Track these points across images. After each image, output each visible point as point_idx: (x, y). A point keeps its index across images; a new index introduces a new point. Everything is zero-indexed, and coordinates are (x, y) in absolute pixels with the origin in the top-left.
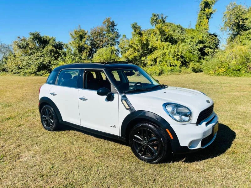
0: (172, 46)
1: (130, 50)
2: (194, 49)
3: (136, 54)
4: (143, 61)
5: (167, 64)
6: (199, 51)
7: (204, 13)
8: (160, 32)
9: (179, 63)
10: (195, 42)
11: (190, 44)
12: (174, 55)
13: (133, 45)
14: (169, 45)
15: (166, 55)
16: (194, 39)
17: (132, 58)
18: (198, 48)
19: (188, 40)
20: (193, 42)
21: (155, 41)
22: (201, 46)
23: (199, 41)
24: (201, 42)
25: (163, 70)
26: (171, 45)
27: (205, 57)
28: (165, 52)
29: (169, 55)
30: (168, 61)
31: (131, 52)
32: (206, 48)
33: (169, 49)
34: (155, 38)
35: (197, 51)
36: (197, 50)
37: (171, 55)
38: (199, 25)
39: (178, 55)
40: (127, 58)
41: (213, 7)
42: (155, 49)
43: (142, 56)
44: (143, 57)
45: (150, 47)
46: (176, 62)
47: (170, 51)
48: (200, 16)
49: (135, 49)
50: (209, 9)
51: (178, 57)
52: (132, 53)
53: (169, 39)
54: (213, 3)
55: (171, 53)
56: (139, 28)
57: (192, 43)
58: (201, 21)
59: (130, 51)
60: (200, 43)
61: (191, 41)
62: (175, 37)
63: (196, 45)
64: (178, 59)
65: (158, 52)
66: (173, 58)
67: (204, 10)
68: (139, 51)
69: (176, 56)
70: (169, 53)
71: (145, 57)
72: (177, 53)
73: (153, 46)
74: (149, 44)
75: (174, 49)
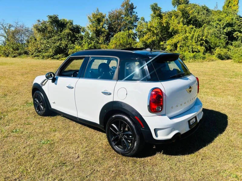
0: (196, 29)
1: (148, 34)
2: (221, 33)
3: (154, 38)
4: (161, 46)
5: (189, 50)
6: (227, 36)
8: (183, 14)
9: (202, 49)
10: (223, 25)
11: (216, 27)
12: (198, 40)
13: (152, 29)
14: (192, 28)
15: (188, 40)
16: (222, 22)
17: (150, 43)
18: (226, 31)
19: (214, 23)
20: (220, 25)
21: (176, 24)
22: (229, 29)
23: (227, 24)
24: (230, 25)
25: (184, 57)
26: (194, 28)
27: (233, 42)
28: (188, 36)
29: (192, 40)
30: (191, 47)
31: (149, 36)
32: (235, 32)
33: (192, 33)
34: (176, 20)
36: (224, 34)
38: (228, 6)
39: (202, 40)
40: (145, 42)
42: (176, 32)
43: (161, 40)
44: (162, 42)
45: (170, 30)
46: (199, 48)
47: (193, 35)
49: (153, 32)
51: (202, 42)
52: (150, 37)
53: (192, 22)
55: (194, 37)
56: (159, 9)
57: (218, 26)
58: (230, 2)
59: (148, 35)
60: (228, 27)
61: (218, 24)
62: (199, 20)
63: (224, 29)
64: (201, 45)
65: (179, 36)
66: (196, 42)
68: (157, 35)
69: (200, 41)
70: (192, 37)
71: (164, 42)
72: (201, 38)
73: (173, 30)
74: (169, 28)
75: (198, 33)
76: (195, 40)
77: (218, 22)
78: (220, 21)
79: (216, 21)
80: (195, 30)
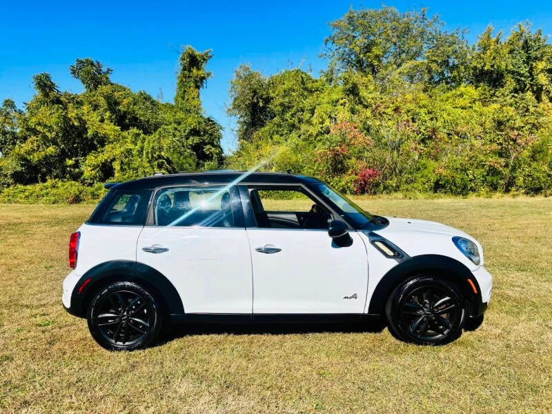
0: (145, 136)
1: (29, 140)
2: (183, 147)
3: (51, 150)
4: (68, 169)
6: (194, 151)
7: (189, 77)
8: (109, 104)
10: (184, 132)
11: (175, 136)
12: (153, 157)
13: (39, 128)
14: (138, 135)
15: (132, 157)
16: (182, 126)
17: (39, 160)
18: (191, 143)
19: (169, 127)
20: (179, 131)
21: (98, 123)
22: (196, 140)
23: (191, 130)
24: (194, 132)
26: (142, 135)
27: (206, 164)
28: (131, 149)
29: (140, 157)
30: (141, 170)
31: (35, 145)
32: (206, 145)
33: (139, 143)
34: (95, 115)
35: (189, 151)
36: (189, 148)
37: (144, 156)
38: (183, 98)
39: (160, 157)
40: (25, 159)
41: (206, 68)
42: (103, 141)
43: (63, 155)
44: (70, 159)
45: (90, 133)
47: (142, 148)
48: (182, 80)
49: (45, 137)
50: (198, 69)
51: (161, 161)
52: (38, 147)
53: (127, 121)
54: (204, 59)
55: (145, 152)
56: (52, 87)
57: (178, 133)
58: (185, 91)
59: (32, 143)
60: (193, 135)
61: (176, 129)
62: (142, 118)
63: (187, 139)
64: (160, 166)
65: (113, 148)
66: (149, 162)
67: (190, 71)
68: (54, 142)
69: (157, 160)
70: (141, 152)
71: (73, 159)
72: (157, 153)
73: (97, 134)
74: (86, 130)
75: (151, 145)
76: (148, 158)
77: (176, 126)
78: (179, 124)
79: (171, 123)
80: (144, 139)
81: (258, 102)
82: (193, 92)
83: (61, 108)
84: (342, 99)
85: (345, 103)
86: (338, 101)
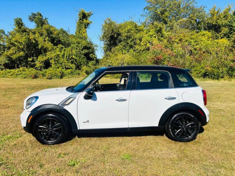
1: (12, 49)
2: (81, 54)
3: (22, 53)
4: (29, 62)
5: (62, 66)
6: (85, 56)
7: (82, 23)
8: (48, 34)
9: (73, 66)
10: (81, 48)
11: (77, 49)
12: (69, 58)
13: (16, 43)
14: (62, 48)
15: (60, 58)
17: (16, 58)
18: (84, 53)
19: (75, 45)
20: (79, 47)
21: (43, 42)
22: (86, 51)
23: (84, 47)
24: (86, 48)
25: (63, 73)
26: (64, 48)
27: (90, 62)
28: (59, 54)
29: (63, 58)
30: (63, 64)
31: (14, 51)
32: (90, 54)
33: (63, 52)
34: (41, 38)
35: (83, 56)
36: (83, 55)
38: (79, 32)
39: (72, 58)
40: (9, 57)
41: (90, 19)
42: (46, 50)
44: (30, 58)
45: (40, 47)
46: (71, 65)
47: (64, 54)
48: (79, 24)
49: (19, 48)
50: (86, 20)
51: (72, 60)
52: (16, 52)
54: (89, 15)
55: (65, 56)
57: (78, 48)
58: (80, 29)
61: (77, 46)
63: (82, 50)
64: (72, 63)
65: (51, 54)
66: (67, 60)
67: (83, 20)
68: (23, 50)
70: (63, 55)
71: (32, 58)
72: (71, 56)
73: (43, 47)
74: (38, 45)
75: (68, 53)
76: (67, 58)
77: (77, 45)
78: (79, 44)
79: (75, 43)
80: (65, 50)
81: (114, 35)
82: (83, 30)
83: (27, 34)
84: (154, 34)
85: (156, 36)
86: (152, 35)
